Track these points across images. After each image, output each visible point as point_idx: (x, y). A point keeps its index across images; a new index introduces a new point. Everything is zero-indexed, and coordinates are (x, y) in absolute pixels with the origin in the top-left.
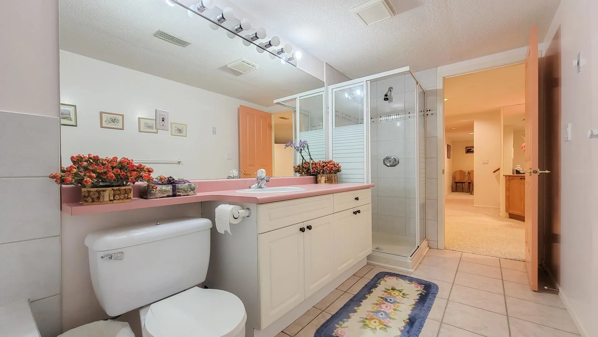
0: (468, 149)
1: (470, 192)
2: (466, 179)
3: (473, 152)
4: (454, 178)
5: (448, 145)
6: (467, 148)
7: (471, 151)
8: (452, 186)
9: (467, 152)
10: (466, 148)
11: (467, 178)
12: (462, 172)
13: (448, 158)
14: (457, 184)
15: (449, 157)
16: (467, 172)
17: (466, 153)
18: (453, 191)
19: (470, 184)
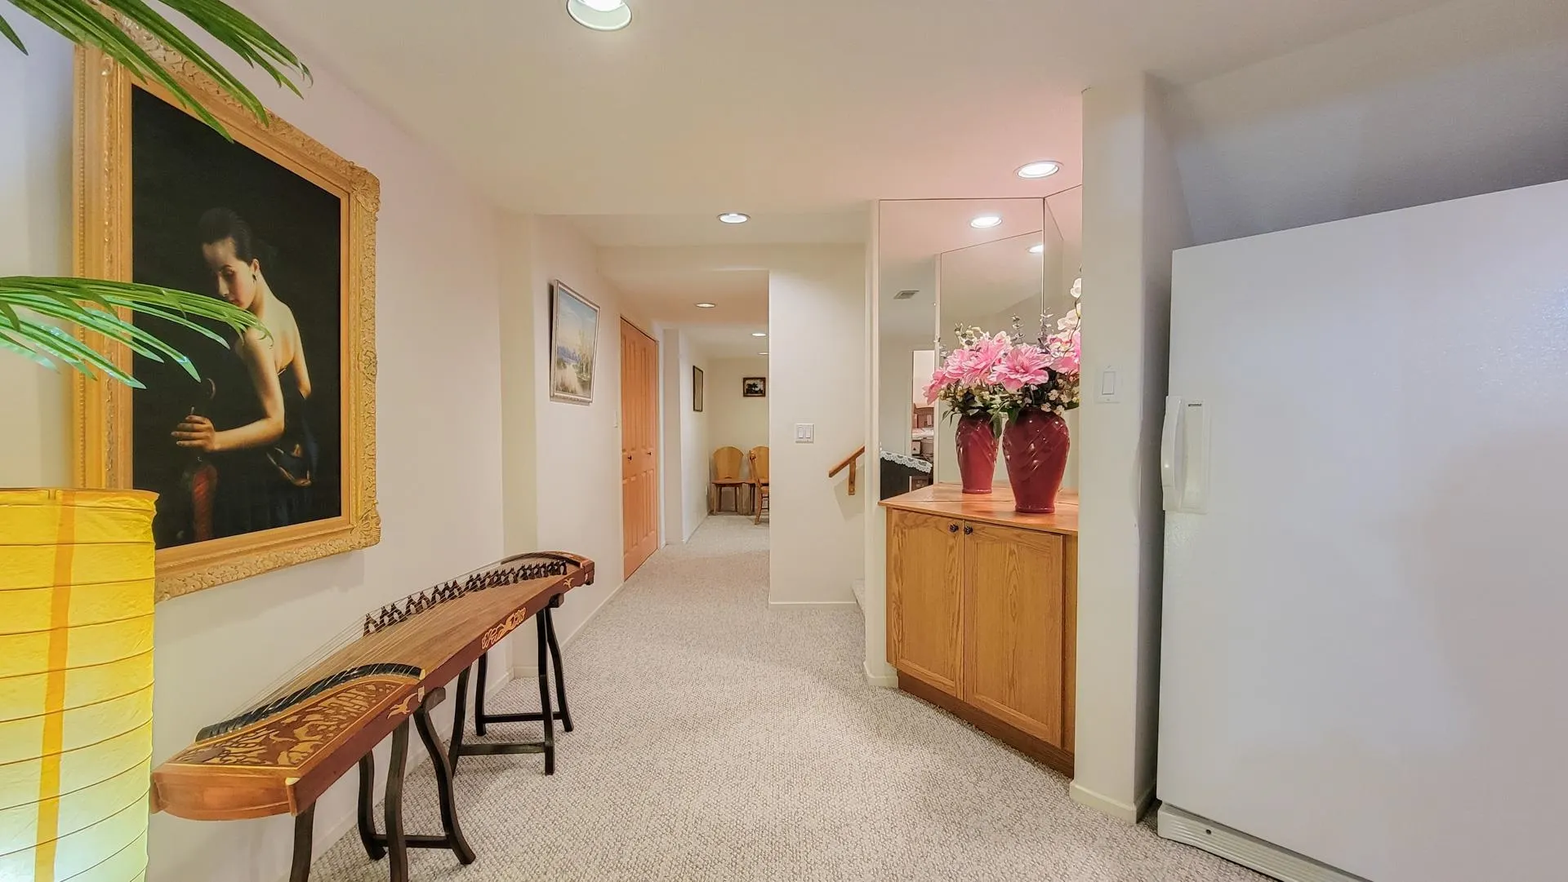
0: (749, 385)
1: (753, 512)
2: (744, 476)
3: (762, 393)
4: (714, 471)
5: (694, 367)
6: (748, 382)
7: (757, 389)
8: (708, 496)
9: (747, 393)
10: (745, 379)
11: (746, 469)
12: (733, 453)
13: (694, 410)
14: (721, 489)
15: (696, 407)
16: (745, 452)
17: (745, 396)
18: (711, 513)
19: (754, 490)
